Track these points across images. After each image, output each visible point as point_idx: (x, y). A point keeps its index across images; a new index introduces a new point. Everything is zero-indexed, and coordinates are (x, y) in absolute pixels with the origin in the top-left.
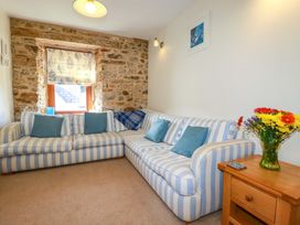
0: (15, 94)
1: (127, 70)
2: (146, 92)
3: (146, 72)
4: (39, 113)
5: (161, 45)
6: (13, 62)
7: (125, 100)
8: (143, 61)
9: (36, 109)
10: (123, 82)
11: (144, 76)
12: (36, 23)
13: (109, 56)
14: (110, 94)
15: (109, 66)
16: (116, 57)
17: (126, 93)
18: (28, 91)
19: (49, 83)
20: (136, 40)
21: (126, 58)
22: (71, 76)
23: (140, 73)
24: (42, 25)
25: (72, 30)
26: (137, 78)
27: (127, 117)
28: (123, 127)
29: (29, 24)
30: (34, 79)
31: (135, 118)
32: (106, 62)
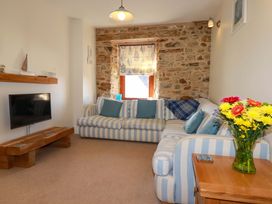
0: (98, 84)
1: (185, 56)
2: (208, 80)
3: (208, 57)
4: (111, 98)
5: (218, 24)
6: (97, 61)
7: (182, 89)
8: (204, 45)
9: (109, 95)
10: (180, 69)
11: (205, 61)
12: (111, 29)
13: (167, 45)
14: (166, 83)
15: (166, 55)
16: (173, 46)
17: (183, 81)
18: (105, 81)
19: (121, 74)
20: (196, 23)
21: (184, 44)
22: (137, 67)
23: (200, 58)
24: (114, 29)
25: (135, 28)
26: (197, 64)
27: (178, 106)
28: (172, 116)
29: (106, 30)
30: (109, 73)
31: (187, 107)
32: (163, 51)
